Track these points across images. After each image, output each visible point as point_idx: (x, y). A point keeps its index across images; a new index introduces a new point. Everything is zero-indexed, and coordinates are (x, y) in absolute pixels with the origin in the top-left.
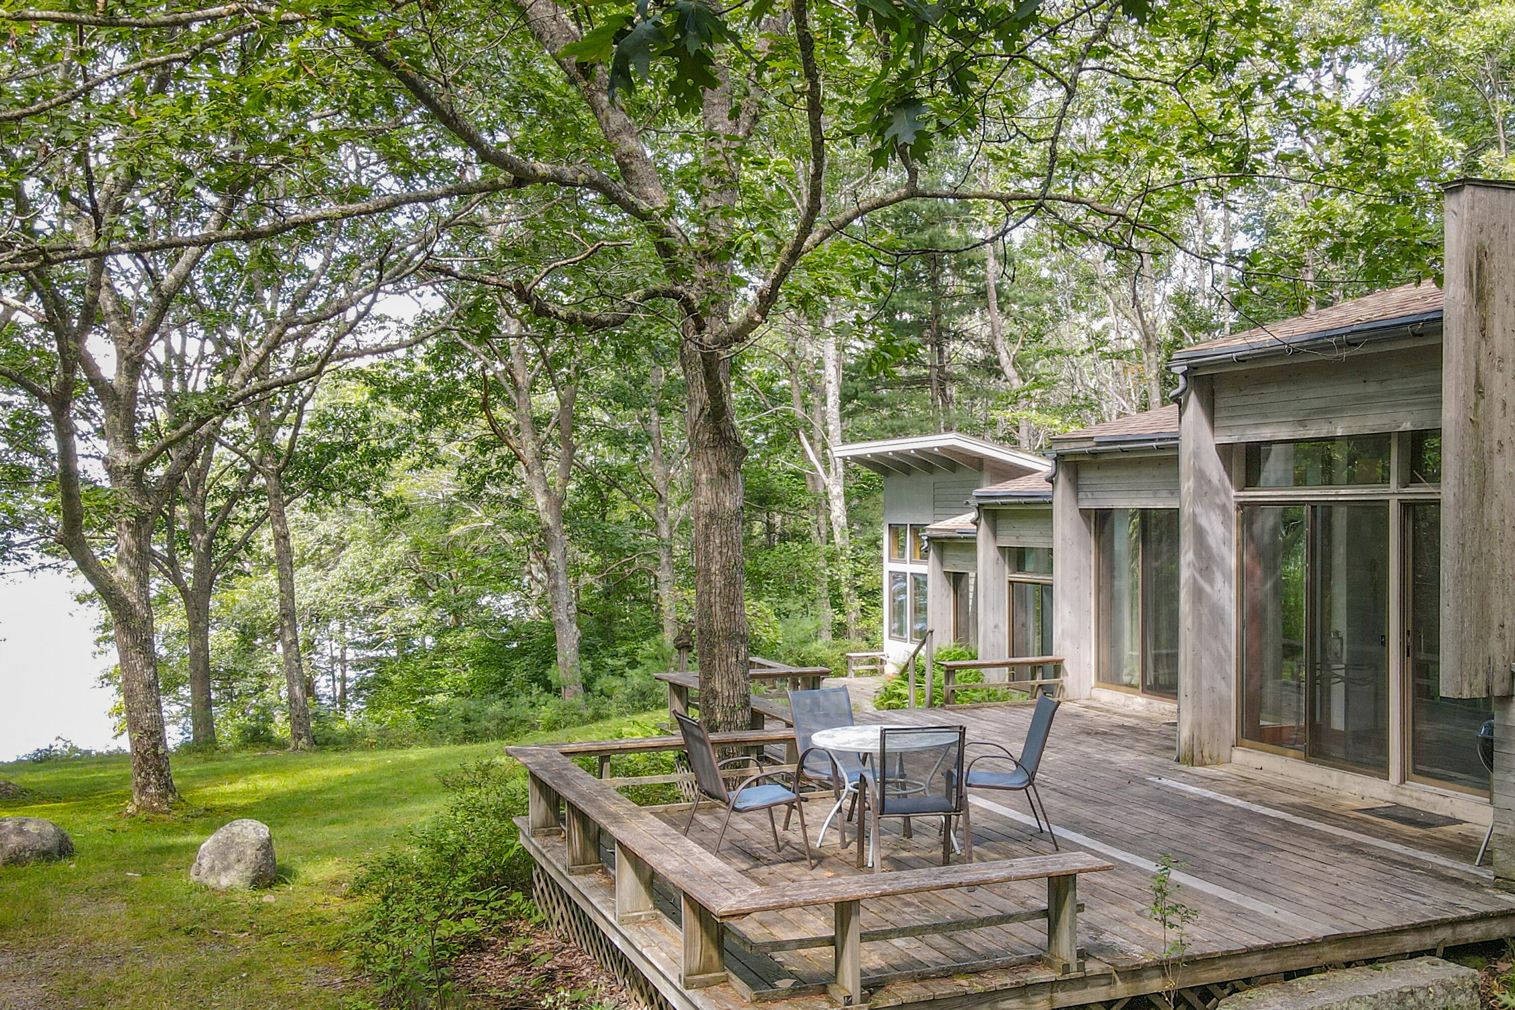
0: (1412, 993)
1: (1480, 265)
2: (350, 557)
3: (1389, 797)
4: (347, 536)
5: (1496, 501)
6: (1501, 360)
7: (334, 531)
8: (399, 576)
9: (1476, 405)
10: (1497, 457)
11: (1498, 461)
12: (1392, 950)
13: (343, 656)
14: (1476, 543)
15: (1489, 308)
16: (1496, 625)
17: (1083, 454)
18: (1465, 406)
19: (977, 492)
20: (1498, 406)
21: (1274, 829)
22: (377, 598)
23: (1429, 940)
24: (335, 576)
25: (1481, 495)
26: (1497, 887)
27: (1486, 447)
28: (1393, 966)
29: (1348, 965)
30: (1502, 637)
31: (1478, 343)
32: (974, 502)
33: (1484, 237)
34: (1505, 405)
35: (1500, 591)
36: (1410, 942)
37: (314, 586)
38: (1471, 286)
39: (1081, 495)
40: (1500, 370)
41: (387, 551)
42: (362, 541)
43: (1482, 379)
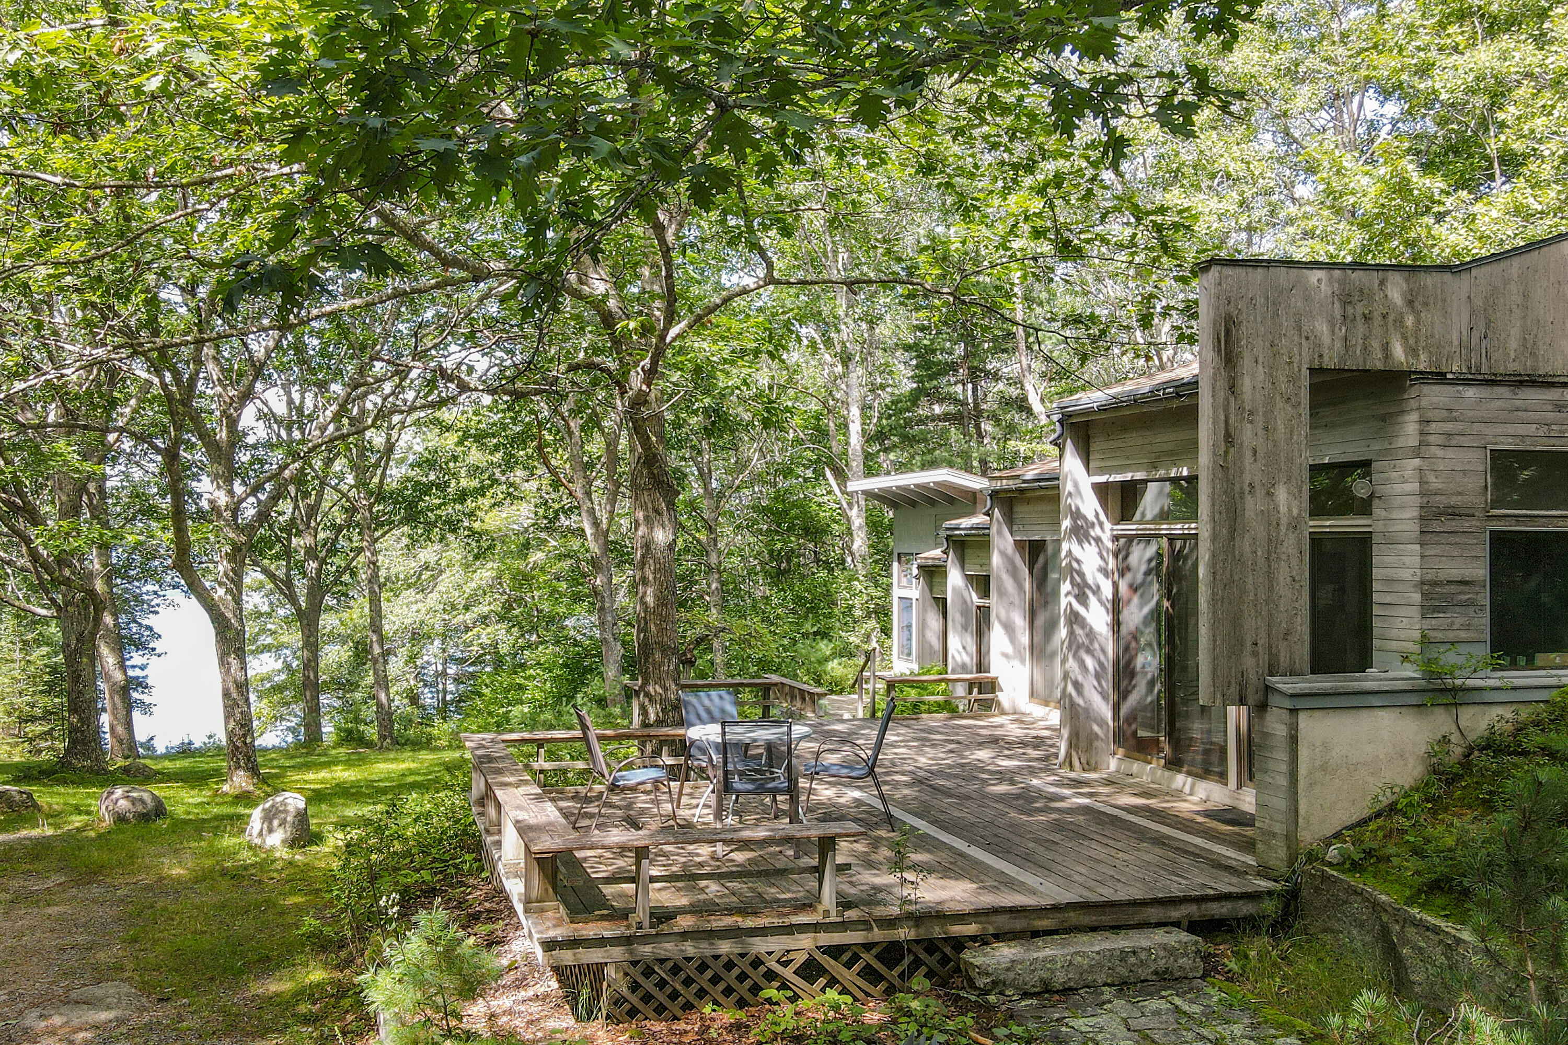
0: (1134, 952)
1: (1228, 333)
2: (446, 582)
3: (1228, 801)
4: (443, 563)
5: (1247, 535)
6: (1251, 413)
7: (433, 559)
8: (487, 598)
9: (1226, 452)
10: (1248, 498)
11: (1249, 500)
12: (1137, 919)
13: (444, 670)
14: (1228, 572)
15: (1238, 369)
16: (1249, 643)
17: (1011, 491)
18: (1214, 454)
19: (947, 524)
20: (1248, 454)
21: (1101, 823)
22: (469, 617)
23: (1175, 914)
24: (433, 599)
25: (1232, 531)
26: (1259, 874)
27: (1237, 488)
28: (1131, 932)
29: (1094, 929)
30: (1255, 654)
31: (1227, 399)
32: (943, 534)
33: (1231, 308)
34: (1255, 452)
35: (1253, 613)
36: (1154, 914)
37: (414, 607)
38: (1219, 351)
39: (1015, 528)
40: (1251, 422)
41: (477, 576)
42: (456, 568)
43: (1232, 430)
